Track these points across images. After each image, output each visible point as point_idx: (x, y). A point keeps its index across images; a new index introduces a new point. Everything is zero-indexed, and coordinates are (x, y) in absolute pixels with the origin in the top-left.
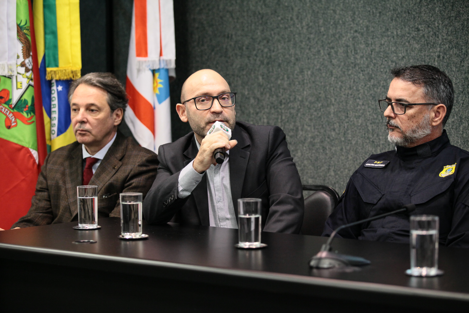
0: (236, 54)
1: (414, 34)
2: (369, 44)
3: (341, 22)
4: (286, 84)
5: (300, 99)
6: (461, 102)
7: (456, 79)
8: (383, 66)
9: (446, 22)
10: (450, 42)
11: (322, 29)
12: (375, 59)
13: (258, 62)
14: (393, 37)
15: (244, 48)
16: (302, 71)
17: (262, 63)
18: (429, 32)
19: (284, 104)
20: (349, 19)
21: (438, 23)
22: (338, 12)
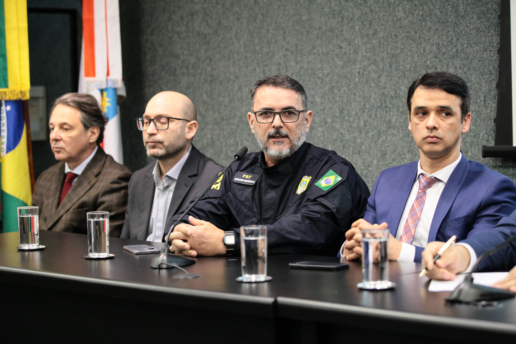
0: (183, 73)
1: (337, 51)
2: (298, 62)
3: (273, 41)
4: (227, 100)
5: (239, 115)
6: (380, 116)
7: (375, 94)
8: (310, 83)
9: (365, 40)
10: (369, 59)
11: (258, 48)
12: (304, 76)
13: (202, 81)
14: (319, 54)
15: (190, 67)
16: (240, 88)
17: (206, 80)
18: (350, 50)
19: (226, 120)
20: (280, 38)
21: (358, 41)
22: (271, 31)
